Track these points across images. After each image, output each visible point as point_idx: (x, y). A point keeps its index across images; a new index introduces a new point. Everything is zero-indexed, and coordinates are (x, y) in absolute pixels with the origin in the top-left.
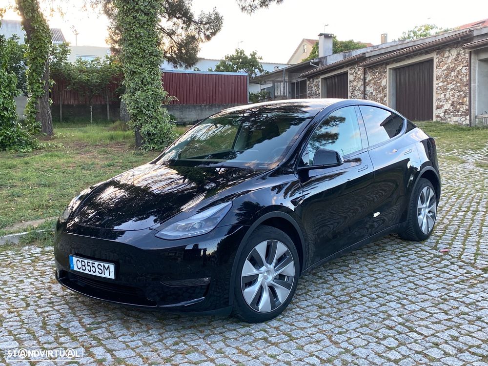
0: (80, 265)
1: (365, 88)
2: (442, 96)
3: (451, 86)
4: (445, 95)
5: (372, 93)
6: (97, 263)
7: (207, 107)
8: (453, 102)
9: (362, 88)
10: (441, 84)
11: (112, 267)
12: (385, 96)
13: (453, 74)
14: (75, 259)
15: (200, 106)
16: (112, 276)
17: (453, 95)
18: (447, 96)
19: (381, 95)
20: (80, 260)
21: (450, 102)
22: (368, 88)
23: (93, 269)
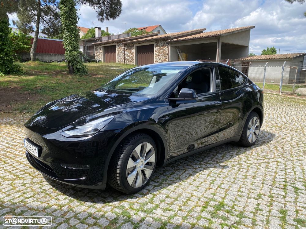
1: (124, 52)
2: (158, 58)
3: (161, 55)
4: (159, 57)
5: (128, 54)
7: (53, 55)
8: (162, 60)
9: (123, 52)
10: (157, 53)
12: (134, 56)
13: (162, 50)
15: (50, 54)
17: (162, 58)
18: (160, 58)
19: (132, 55)
21: (161, 60)
22: (125, 52)
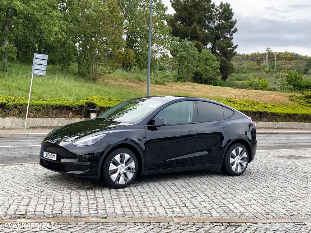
0: (46, 155)
6: (51, 154)
11: (56, 155)
14: (45, 152)
16: (56, 159)
20: (46, 153)
23: (50, 156)
